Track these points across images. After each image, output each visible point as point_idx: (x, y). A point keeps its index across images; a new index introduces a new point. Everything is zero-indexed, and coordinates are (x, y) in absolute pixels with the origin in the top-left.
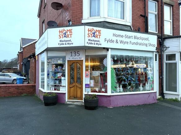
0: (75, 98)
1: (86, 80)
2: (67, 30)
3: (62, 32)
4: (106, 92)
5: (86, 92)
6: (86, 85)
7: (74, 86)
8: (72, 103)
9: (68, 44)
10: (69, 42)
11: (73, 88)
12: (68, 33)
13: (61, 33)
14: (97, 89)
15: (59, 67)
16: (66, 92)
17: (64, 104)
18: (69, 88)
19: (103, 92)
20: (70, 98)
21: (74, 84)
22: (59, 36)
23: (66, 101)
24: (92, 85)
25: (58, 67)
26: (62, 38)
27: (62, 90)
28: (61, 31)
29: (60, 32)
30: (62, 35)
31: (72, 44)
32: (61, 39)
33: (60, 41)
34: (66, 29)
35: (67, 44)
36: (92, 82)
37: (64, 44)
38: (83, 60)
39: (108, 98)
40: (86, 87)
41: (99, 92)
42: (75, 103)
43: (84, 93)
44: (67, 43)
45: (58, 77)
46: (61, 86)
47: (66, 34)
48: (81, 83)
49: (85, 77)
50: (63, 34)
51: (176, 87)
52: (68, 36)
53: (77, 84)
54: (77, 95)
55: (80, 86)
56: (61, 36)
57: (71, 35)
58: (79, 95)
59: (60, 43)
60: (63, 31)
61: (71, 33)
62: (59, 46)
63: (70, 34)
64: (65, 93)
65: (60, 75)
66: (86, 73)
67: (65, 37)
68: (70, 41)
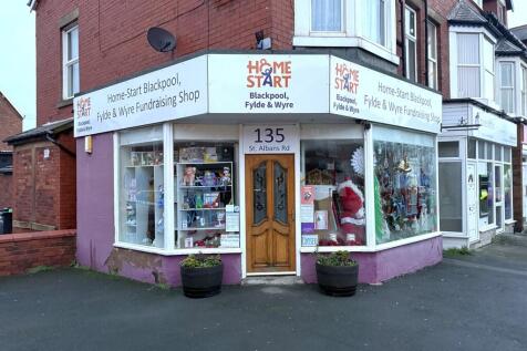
0: (271, 264)
2: (275, 64)
4: (363, 243)
5: (305, 245)
6: (304, 225)
7: (267, 230)
8: (267, 282)
9: (278, 105)
10: (279, 100)
11: (264, 237)
12: (279, 72)
13: (254, 71)
14: (334, 237)
16: (243, 250)
17: (239, 287)
18: (251, 237)
19: (352, 243)
20: (252, 266)
21: (266, 225)
22: (249, 79)
23: (244, 277)
24: (322, 225)
26: (259, 86)
27: (228, 244)
28: (254, 64)
29: (250, 67)
30: (259, 78)
31: (291, 105)
32: (255, 89)
33: (252, 95)
34: (271, 59)
35: (274, 106)
36: (321, 218)
37: (263, 105)
39: (369, 260)
40: (302, 233)
41: (342, 242)
43: (300, 248)
44: (273, 101)
46: (224, 232)
47: (272, 75)
48: (289, 219)
49: (302, 202)
50: (260, 74)
53: (276, 225)
54: (275, 257)
55: (285, 230)
56: (255, 81)
57: (287, 78)
58: (282, 255)
59: (252, 101)
60: (263, 65)
61: (287, 72)
62: (247, 110)
63: (285, 75)
64: (239, 254)
67: (268, 85)
68: (284, 96)
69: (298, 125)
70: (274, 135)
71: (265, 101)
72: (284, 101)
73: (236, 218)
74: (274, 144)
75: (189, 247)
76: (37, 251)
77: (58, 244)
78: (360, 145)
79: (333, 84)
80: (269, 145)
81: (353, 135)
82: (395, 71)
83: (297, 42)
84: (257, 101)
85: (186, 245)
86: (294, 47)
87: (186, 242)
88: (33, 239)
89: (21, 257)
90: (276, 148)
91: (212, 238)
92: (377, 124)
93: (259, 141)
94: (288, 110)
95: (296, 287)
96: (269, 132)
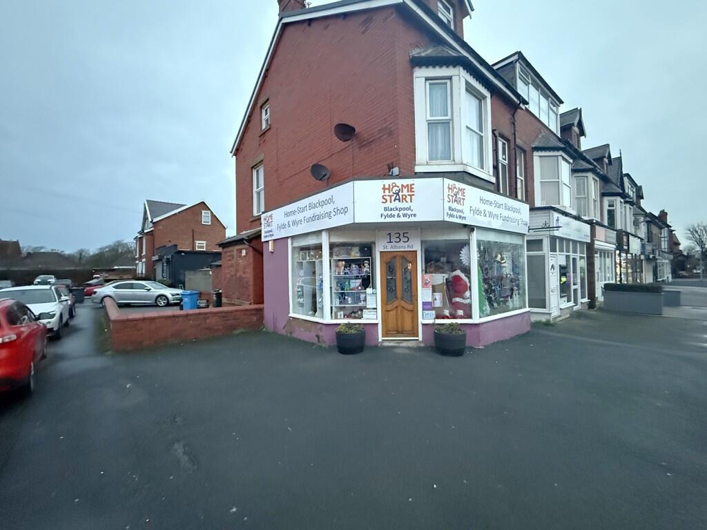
0: (399, 332)
1: (424, 295)
2: (402, 185)
3: (389, 189)
4: (470, 317)
5: (425, 318)
6: (424, 304)
7: (396, 307)
8: (397, 345)
9: (405, 215)
10: (406, 212)
11: (395, 311)
12: (405, 192)
13: (387, 191)
14: (447, 312)
15: (354, 266)
16: (379, 321)
17: (377, 348)
18: (385, 312)
19: (461, 317)
20: (386, 334)
21: (396, 303)
22: (383, 198)
23: (380, 340)
24: (438, 304)
25: (350, 267)
26: (391, 202)
27: (368, 316)
28: (387, 187)
29: (384, 189)
30: (391, 196)
31: (415, 215)
32: (388, 205)
33: (386, 209)
34: (399, 182)
35: (402, 216)
36: (437, 298)
37: (394, 216)
38: (416, 251)
39: (474, 329)
40: (423, 309)
41: (454, 317)
42: (404, 344)
43: (421, 321)
44: (401, 213)
45: (352, 290)
46: (366, 308)
47: (400, 194)
48: (413, 298)
49: (423, 287)
50: (391, 194)
51: (545, 300)
52: (404, 199)
53: (403, 303)
54: (403, 327)
55: (410, 307)
56: (388, 198)
57: (411, 196)
58: (408, 326)
59: (385, 213)
60: (393, 187)
61: (411, 191)
62: (382, 220)
63: (410, 193)
64: (377, 324)
65: (358, 284)
66: (423, 278)
67: (397, 201)
68: (409, 209)
69: (419, 230)
70: (401, 237)
71: (396, 213)
72: (409, 212)
73: (374, 298)
74: (401, 244)
75: (340, 319)
76: (238, 319)
77: (251, 315)
78: (466, 243)
79: (446, 199)
80: (398, 244)
81: (462, 236)
82: (492, 188)
83: (418, 169)
84: (389, 213)
85: (339, 317)
86: (416, 173)
87: (339, 314)
88: (236, 311)
89: (229, 322)
90: (402, 247)
91: (357, 312)
92: (479, 228)
93: (390, 242)
94: (412, 219)
95: (419, 349)
96: (398, 235)
